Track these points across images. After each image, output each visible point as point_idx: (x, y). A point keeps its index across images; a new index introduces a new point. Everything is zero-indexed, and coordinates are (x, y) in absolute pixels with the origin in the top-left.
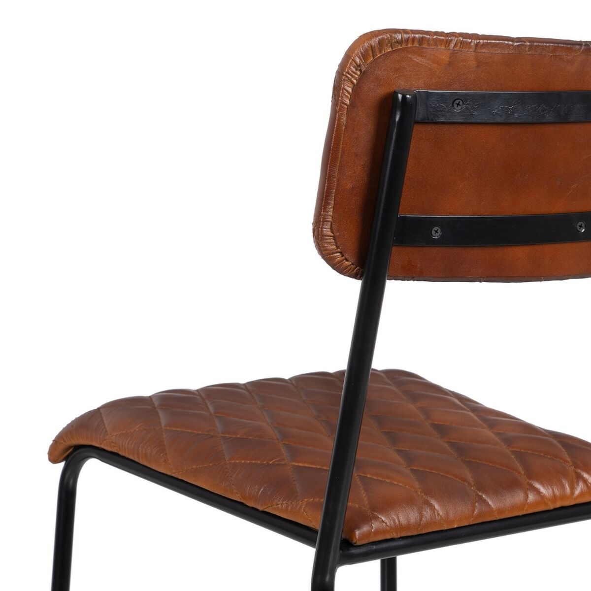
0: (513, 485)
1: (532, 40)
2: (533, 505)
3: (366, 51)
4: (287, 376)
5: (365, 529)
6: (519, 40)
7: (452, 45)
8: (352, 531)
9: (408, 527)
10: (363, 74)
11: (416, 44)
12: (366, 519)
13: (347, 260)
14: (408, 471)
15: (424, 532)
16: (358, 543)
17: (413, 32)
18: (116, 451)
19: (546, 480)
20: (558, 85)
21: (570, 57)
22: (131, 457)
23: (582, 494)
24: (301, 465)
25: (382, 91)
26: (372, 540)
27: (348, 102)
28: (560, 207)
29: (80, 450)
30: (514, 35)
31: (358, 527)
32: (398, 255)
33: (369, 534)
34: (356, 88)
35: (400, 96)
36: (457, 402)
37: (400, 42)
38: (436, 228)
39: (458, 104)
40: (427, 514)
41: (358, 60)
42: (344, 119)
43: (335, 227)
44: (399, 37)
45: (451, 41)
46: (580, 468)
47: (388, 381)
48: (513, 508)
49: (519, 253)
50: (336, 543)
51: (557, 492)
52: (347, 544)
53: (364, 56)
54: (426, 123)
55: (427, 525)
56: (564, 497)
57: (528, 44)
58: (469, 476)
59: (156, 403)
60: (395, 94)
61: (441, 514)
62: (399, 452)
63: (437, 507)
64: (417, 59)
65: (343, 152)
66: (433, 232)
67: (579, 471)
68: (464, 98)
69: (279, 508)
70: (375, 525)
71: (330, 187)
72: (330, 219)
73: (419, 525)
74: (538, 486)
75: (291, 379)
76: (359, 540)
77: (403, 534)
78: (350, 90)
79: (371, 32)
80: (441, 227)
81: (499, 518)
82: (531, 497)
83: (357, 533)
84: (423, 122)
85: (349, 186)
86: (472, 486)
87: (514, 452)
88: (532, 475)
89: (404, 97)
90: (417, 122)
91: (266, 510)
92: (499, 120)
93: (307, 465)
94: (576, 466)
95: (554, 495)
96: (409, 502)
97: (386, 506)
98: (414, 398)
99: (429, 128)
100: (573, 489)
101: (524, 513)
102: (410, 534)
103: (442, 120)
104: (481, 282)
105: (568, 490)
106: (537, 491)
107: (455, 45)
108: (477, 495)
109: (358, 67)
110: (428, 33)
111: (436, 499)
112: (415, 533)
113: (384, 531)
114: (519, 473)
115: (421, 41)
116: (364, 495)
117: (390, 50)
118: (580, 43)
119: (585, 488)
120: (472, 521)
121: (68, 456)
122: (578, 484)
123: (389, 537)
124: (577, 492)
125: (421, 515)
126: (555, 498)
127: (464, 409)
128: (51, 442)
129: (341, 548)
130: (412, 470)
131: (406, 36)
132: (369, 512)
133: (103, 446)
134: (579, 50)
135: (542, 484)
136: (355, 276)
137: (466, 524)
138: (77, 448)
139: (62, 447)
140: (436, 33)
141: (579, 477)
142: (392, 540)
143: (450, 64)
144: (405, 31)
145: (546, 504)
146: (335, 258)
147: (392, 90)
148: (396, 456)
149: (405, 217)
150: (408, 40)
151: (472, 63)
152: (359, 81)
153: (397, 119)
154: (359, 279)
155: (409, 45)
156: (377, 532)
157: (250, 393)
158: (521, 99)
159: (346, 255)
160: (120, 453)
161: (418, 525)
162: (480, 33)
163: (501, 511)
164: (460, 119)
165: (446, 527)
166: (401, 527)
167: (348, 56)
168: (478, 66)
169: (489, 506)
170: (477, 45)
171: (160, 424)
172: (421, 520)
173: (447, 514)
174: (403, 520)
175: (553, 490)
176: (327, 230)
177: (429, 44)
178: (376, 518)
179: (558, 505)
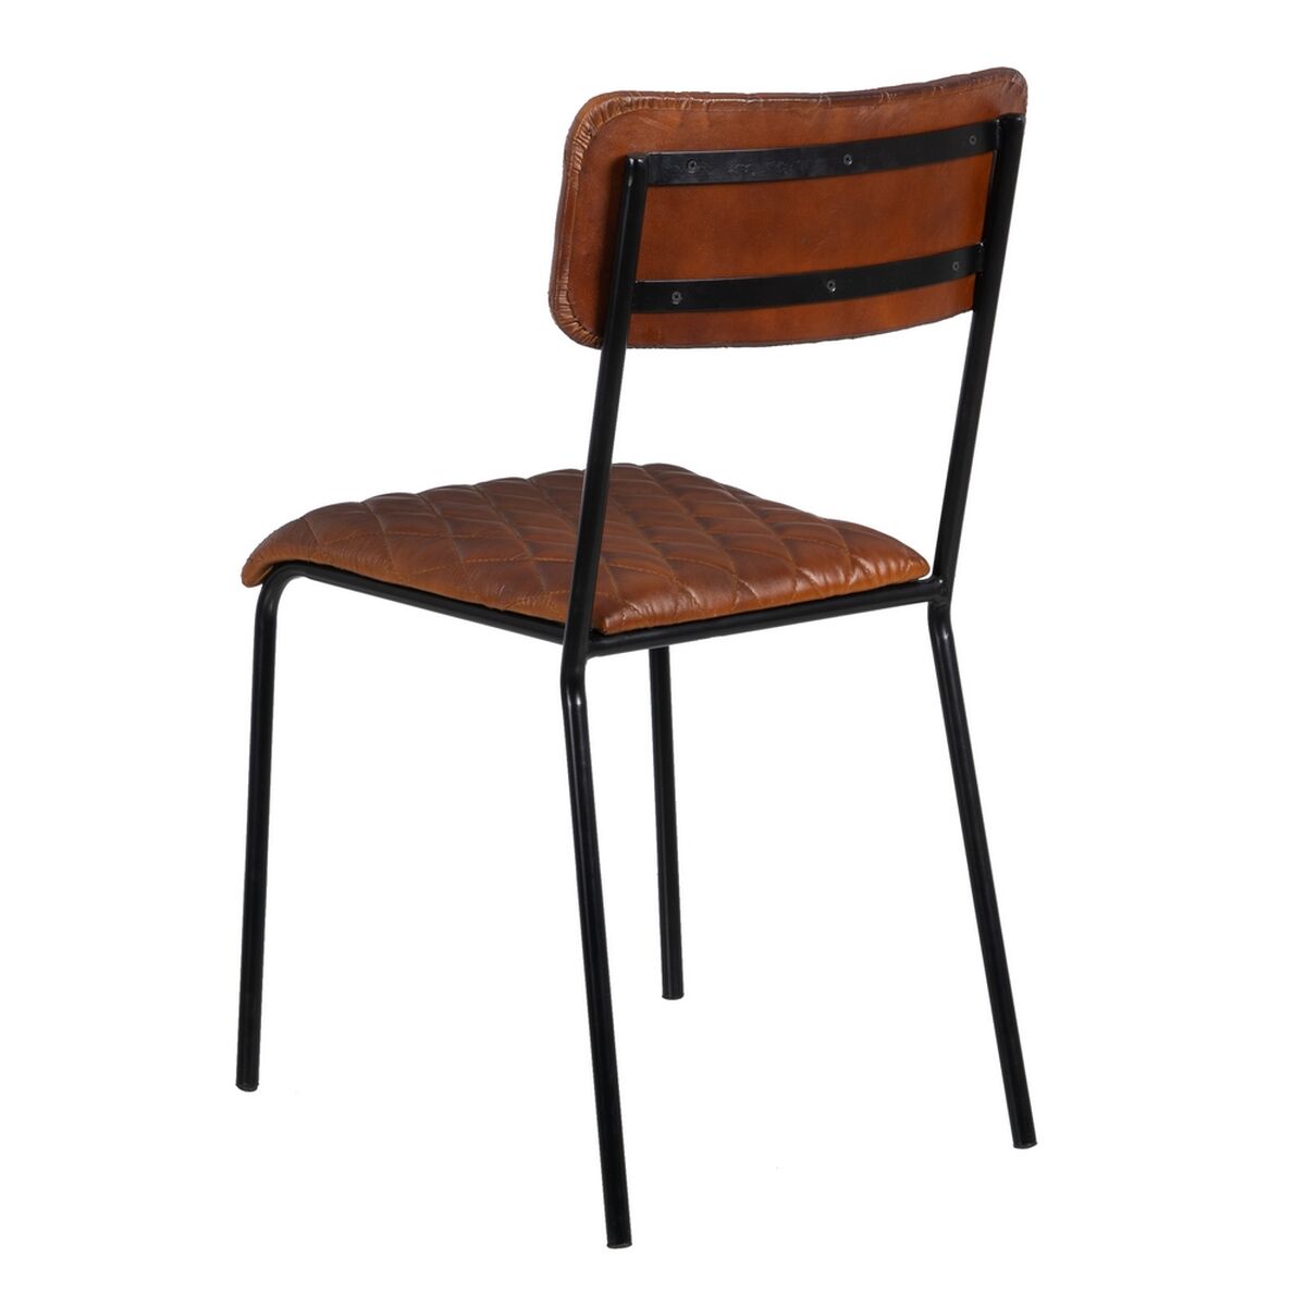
0: (780, 573)
1: (765, 96)
2: (802, 593)
3: (596, 115)
4: (526, 476)
5: (616, 617)
6: (752, 96)
7: (683, 106)
8: (602, 620)
9: (662, 616)
10: (594, 139)
11: (646, 107)
12: (616, 607)
13: (585, 329)
14: (664, 561)
15: (680, 622)
16: (609, 632)
17: (643, 93)
18: (329, 564)
19: (818, 567)
20: (797, 140)
21: (807, 111)
22: (348, 568)
23: (858, 582)
24: (545, 559)
25: (614, 155)
26: (623, 629)
27: (579, 167)
28: (807, 266)
29: (283, 568)
30: (748, 91)
31: (609, 616)
32: (637, 322)
33: (620, 623)
34: (587, 153)
35: (632, 161)
36: (730, 495)
37: (630, 105)
38: (676, 293)
39: (693, 165)
40: (683, 603)
41: (588, 125)
42: (576, 185)
43: (571, 294)
44: (629, 99)
45: (682, 102)
46: (856, 553)
47: (649, 476)
48: (779, 597)
49: (766, 316)
50: (585, 633)
51: (829, 580)
52: (597, 634)
53: (594, 120)
54: (661, 186)
55: (683, 614)
56: (837, 585)
57: (762, 100)
58: (732, 565)
59: (372, 508)
60: (626, 158)
61: (698, 601)
62: (655, 544)
63: (694, 595)
64: (649, 122)
65: (577, 219)
66: (673, 298)
67: (855, 557)
68: (700, 158)
69: (524, 605)
70: (627, 614)
71: (564, 256)
72: (566, 287)
73: (675, 614)
74: (807, 573)
75: (530, 479)
76: (610, 628)
77: (657, 624)
78: (581, 155)
79: (600, 96)
80: (681, 292)
81: (763, 607)
82: (800, 586)
83: (607, 621)
84: (657, 185)
85: (584, 253)
86: (732, 573)
87: (783, 540)
88: (801, 562)
89: (636, 161)
90: (651, 185)
91: (509, 609)
92: (735, 179)
93: (551, 559)
94: (852, 551)
95: (827, 583)
96: (664, 590)
97: (640, 594)
98: (678, 492)
99: (663, 190)
100: (847, 576)
101: (792, 602)
102: (665, 623)
103: (677, 182)
104: (726, 347)
105: (842, 577)
106: (807, 579)
107: (687, 106)
108: (739, 583)
109: (588, 131)
110: (658, 94)
111: (692, 587)
112: (671, 623)
113: (637, 621)
114: (787, 560)
115: (651, 103)
116: (614, 584)
117: (620, 113)
118: (816, 96)
119: (861, 575)
120: (733, 611)
121: (267, 577)
122: (854, 571)
123: (642, 626)
124: (853, 580)
125: (677, 604)
126: (827, 586)
127: (735, 501)
128: (244, 562)
129: (591, 639)
130: (668, 560)
131: (636, 98)
132: (620, 600)
133: (312, 560)
134: (816, 103)
135: (812, 570)
136: (594, 346)
137: (727, 613)
138: (278, 566)
139: (260, 564)
140: (666, 94)
141: (855, 564)
142: (646, 630)
143: (682, 125)
144: (634, 93)
145: (818, 593)
146: (572, 327)
147: (624, 153)
148: (652, 548)
149: (644, 283)
150: (638, 102)
151: (705, 124)
152: (590, 145)
153: (630, 184)
154: (599, 348)
155: (640, 108)
156: (629, 621)
157: (482, 493)
158: (758, 157)
159: (584, 325)
160: (334, 565)
161: (673, 613)
162: (712, 91)
163: (766, 600)
164: (695, 181)
165: (704, 617)
166: (654, 617)
167: (577, 121)
168: (710, 126)
169: (753, 594)
170: (709, 105)
171: (380, 528)
172: (676, 608)
173: (705, 602)
174: (657, 609)
175: (825, 579)
176: (563, 299)
177: (659, 106)
178: (628, 606)
179: (832, 593)
